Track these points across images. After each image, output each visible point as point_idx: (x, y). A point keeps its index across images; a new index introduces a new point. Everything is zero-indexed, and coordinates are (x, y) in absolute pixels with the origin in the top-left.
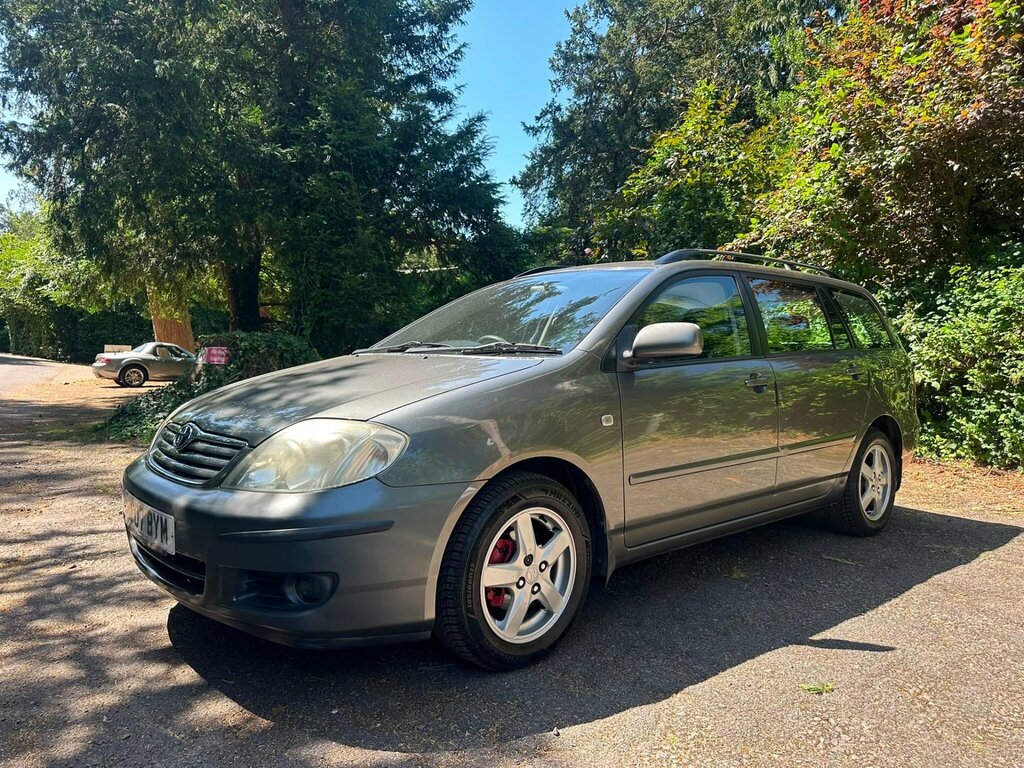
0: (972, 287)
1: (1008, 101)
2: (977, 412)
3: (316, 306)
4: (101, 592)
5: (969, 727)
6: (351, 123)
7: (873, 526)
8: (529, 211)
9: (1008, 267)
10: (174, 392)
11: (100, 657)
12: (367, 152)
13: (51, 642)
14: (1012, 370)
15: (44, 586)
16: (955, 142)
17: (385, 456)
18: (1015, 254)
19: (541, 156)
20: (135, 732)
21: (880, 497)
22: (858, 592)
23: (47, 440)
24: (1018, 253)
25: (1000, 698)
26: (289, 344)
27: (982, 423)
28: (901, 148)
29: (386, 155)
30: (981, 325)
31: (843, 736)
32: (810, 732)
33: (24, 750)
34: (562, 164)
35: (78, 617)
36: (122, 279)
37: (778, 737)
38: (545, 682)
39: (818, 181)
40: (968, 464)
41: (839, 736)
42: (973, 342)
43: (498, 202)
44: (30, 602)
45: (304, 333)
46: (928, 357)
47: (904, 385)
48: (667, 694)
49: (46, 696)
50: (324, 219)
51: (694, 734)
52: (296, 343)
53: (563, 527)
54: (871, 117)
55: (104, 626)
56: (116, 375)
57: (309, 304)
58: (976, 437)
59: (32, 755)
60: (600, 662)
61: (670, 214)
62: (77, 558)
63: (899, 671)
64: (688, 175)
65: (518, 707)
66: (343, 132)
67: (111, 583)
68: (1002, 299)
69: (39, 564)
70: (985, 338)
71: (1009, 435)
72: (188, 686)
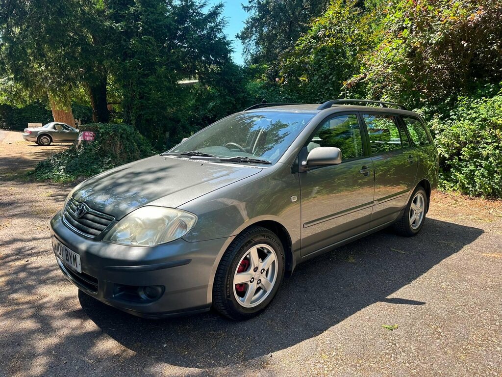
0: (468, 107)
1: (495, 9)
2: (465, 169)
3: (137, 108)
4: (42, 276)
5: (459, 347)
6: (152, 9)
7: (415, 232)
8: (245, 52)
9: (486, 98)
10: (67, 155)
11: (47, 316)
12: (161, 25)
13: (21, 307)
14: (484, 149)
15: (14, 273)
16: (466, 31)
17: (185, 227)
18: (490, 90)
19: (251, 22)
20: (69, 360)
21: (419, 217)
22: (408, 270)
23: (4, 181)
24: (492, 89)
25: (473, 330)
26: (124, 130)
27: (467, 175)
28: (439, 33)
29: (171, 27)
30: (471, 127)
31: (402, 353)
32: (387, 351)
33: (16, 372)
34: (263, 27)
35: (33, 291)
36: (34, 90)
37: (373, 354)
38: (264, 326)
39: (396, 49)
40: (458, 194)
41: (400, 353)
42: (466, 135)
43: (230, 51)
44: (8, 283)
45: (132, 122)
46: (443, 142)
47: (433, 159)
48: (321, 331)
49: (23, 340)
50: (139, 62)
51: (334, 353)
52: (128, 129)
53: (272, 251)
54: (425, 15)
55: (47, 296)
56: (36, 139)
57: (133, 107)
58: (463, 181)
59: (20, 375)
60: (289, 313)
61: (319, 60)
62: (29, 255)
63: (427, 316)
64: (330, 41)
65: (251, 341)
66: (148, 15)
67: (47, 271)
68: (482, 114)
69: (9, 259)
70: (472, 133)
71: (479, 181)
72: (92, 332)
